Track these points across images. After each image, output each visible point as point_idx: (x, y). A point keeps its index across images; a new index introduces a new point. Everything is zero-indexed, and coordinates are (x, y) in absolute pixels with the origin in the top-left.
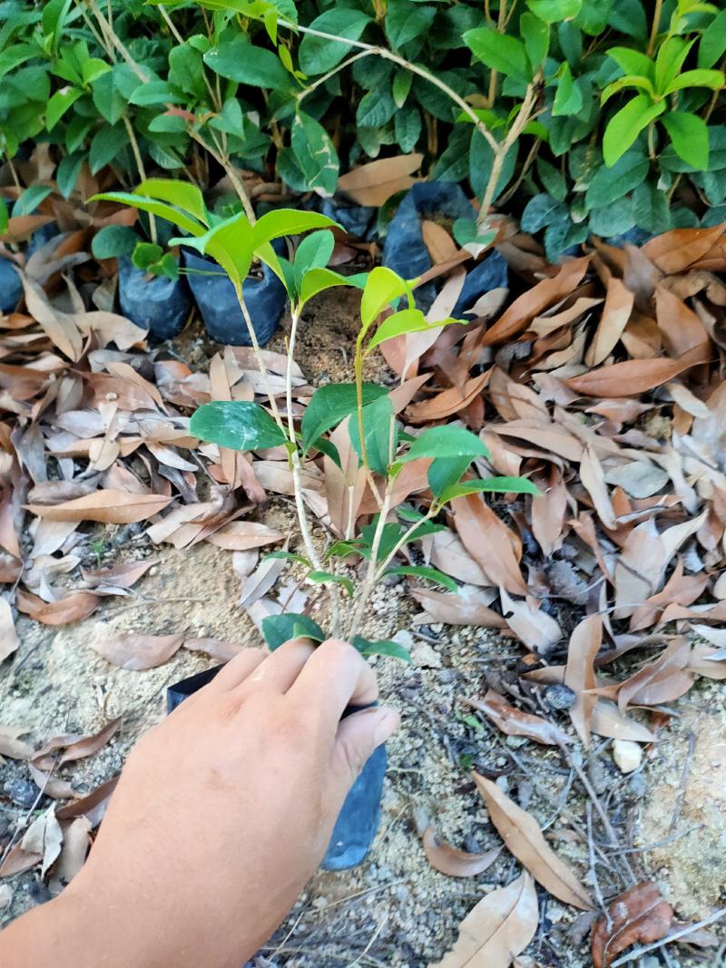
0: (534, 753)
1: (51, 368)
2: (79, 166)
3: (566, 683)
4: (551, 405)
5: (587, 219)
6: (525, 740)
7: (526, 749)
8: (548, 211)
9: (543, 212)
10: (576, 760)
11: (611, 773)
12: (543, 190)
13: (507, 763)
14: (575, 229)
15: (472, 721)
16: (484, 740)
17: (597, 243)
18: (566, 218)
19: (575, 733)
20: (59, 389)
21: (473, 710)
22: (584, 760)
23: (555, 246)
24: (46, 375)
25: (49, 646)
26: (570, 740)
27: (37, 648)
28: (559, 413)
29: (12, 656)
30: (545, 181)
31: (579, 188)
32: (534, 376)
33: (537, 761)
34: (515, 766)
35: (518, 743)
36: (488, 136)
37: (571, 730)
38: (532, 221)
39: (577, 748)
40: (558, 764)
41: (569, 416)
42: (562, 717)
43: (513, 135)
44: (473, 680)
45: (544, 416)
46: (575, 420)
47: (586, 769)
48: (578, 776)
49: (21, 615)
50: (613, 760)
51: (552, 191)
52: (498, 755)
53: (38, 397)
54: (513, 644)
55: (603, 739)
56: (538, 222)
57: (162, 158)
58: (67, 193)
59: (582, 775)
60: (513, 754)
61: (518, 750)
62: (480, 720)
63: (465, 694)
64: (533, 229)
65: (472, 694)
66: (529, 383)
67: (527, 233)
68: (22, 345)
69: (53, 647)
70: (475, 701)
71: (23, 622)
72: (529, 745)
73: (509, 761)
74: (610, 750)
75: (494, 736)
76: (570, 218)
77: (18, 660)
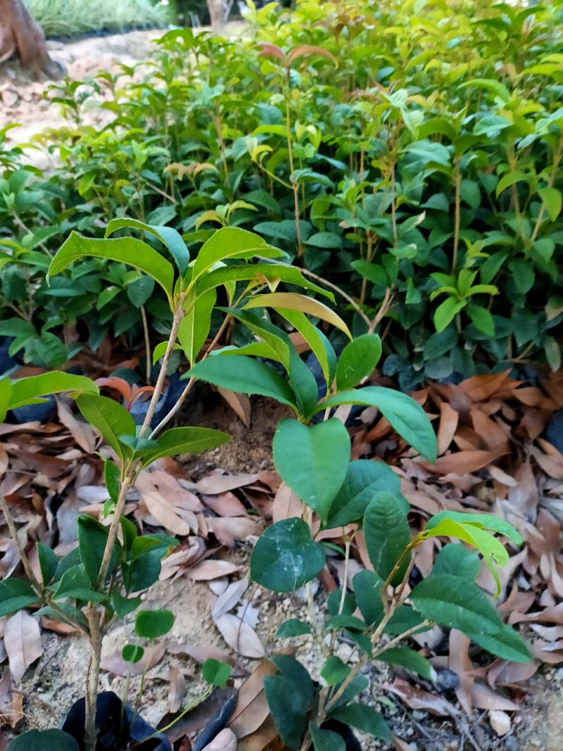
0: (433, 725)
1: (73, 457)
3: (451, 669)
4: (414, 480)
5: (422, 370)
6: (426, 715)
7: (427, 722)
8: (399, 364)
9: (395, 364)
10: (464, 727)
11: (491, 737)
12: (395, 352)
13: (414, 733)
14: (415, 375)
15: (386, 701)
16: (396, 716)
17: (430, 383)
18: (410, 368)
19: (461, 708)
20: (79, 470)
21: (386, 693)
22: (470, 728)
23: (405, 383)
24: (69, 462)
25: (65, 654)
26: (459, 713)
27: (55, 656)
28: (420, 484)
29: (37, 661)
30: (396, 347)
31: (417, 350)
32: (402, 460)
33: (436, 730)
34: (421, 735)
35: (421, 716)
36: (365, 317)
37: (458, 705)
38: (389, 369)
39: (463, 719)
40: (452, 732)
41: (427, 487)
42: (450, 695)
43: (379, 317)
44: (383, 671)
45: (412, 486)
46: (431, 489)
47: (472, 733)
48: (468, 739)
49: (44, 630)
50: (491, 727)
51: (400, 352)
52: (408, 727)
53: (62, 477)
54: (409, 644)
55: (481, 711)
56: (393, 369)
57: (160, 328)
58: (94, 349)
59: (471, 737)
60: (419, 725)
61: (422, 722)
62: (392, 700)
63: (378, 682)
64: (390, 373)
65: (383, 682)
66: (400, 465)
67: (387, 376)
68: (53, 443)
69: (68, 654)
70: (386, 686)
71: (46, 636)
72: (429, 719)
73: (416, 730)
74: (487, 720)
75: (403, 713)
76: (413, 369)
77: (41, 665)
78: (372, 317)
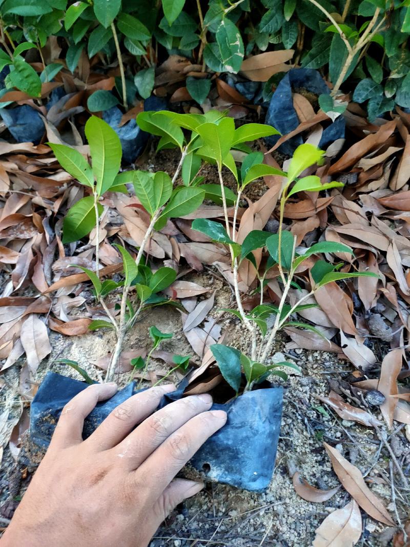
0: (358, 430)
1: (64, 179)
2: (80, 52)
3: (379, 390)
4: (369, 215)
5: (394, 97)
6: (354, 423)
7: (353, 427)
8: (371, 89)
9: (368, 90)
10: (383, 436)
11: (404, 444)
12: (368, 76)
13: (342, 436)
14: (386, 101)
15: (321, 410)
16: (328, 421)
17: (399, 112)
18: (381, 94)
19: (383, 419)
20: (69, 192)
21: (321, 403)
22: (388, 436)
23: (374, 112)
24: (61, 184)
25: (69, 350)
26: (380, 424)
27: (62, 352)
28: (374, 220)
29: (48, 357)
30: (370, 71)
31: (394, 76)
32: (360, 196)
33: (360, 435)
34: (347, 438)
35: (349, 424)
36: (346, 42)
37: (380, 417)
38: (360, 95)
39: (384, 428)
40: (372, 437)
41: (380, 222)
42: (375, 410)
43: (361, 43)
44: (321, 384)
45: (365, 221)
46: (384, 225)
47: (389, 441)
48: (385, 444)
49: (51, 331)
50: (405, 436)
51: (374, 77)
52: (336, 431)
53: (57, 197)
54: (346, 363)
55: (399, 423)
56: (363, 97)
57: (133, 48)
58: (72, 69)
59: (388, 445)
60: (346, 431)
61: (349, 428)
62: (326, 409)
63: (316, 392)
64: (361, 101)
65: (320, 392)
66: (356, 200)
67: (356, 103)
68: (46, 165)
69: (72, 352)
70: (322, 397)
71: (53, 336)
72: (355, 425)
73: (343, 434)
74: (404, 430)
75: (334, 419)
76: (384, 94)
77: (51, 360)
78: (353, 42)
